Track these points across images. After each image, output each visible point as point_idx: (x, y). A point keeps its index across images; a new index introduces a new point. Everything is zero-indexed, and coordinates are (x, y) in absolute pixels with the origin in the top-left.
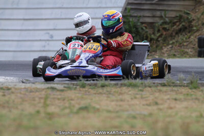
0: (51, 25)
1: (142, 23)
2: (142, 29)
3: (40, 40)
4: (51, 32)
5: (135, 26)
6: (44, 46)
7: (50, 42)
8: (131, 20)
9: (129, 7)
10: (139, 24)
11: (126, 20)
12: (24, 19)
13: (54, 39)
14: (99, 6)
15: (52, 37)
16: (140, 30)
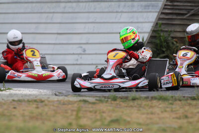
0: (83, 39)
1: (173, 38)
2: (173, 43)
3: (74, 54)
4: (84, 46)
5: (166, 41)
6: (77, 60)
7: (83, 56)
8: (162, 34)
9: (160, 22)
10: (170, 38)
11: (157, 35)
12: (58, 34)
13: (87, 52)
14: (131, 21)
15: (84, 50)
16: (171, 45)
